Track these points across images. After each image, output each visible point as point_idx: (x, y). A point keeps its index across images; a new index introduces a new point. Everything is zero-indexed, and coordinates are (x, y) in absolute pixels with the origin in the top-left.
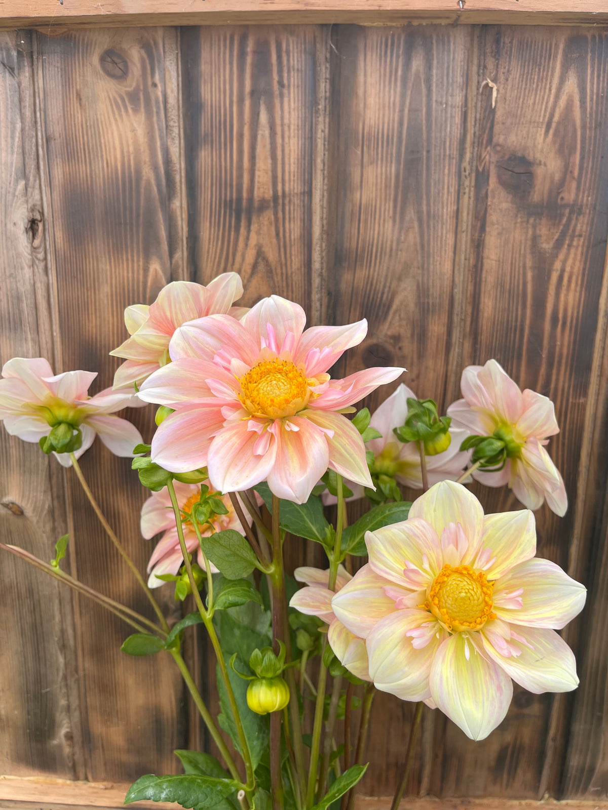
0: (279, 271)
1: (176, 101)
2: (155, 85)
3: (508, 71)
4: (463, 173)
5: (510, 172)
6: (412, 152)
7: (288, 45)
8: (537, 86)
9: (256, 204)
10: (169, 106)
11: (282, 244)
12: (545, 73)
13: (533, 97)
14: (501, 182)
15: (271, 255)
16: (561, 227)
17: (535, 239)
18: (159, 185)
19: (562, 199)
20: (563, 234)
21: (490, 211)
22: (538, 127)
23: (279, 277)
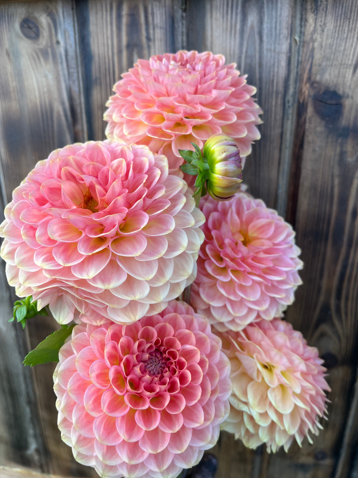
1: (74, 54)
2: (58, 42)
3: (324, 24)
4: (287, 105)
5: (324, 104)
7: (152, 9)
8: (348, 35)
10: (69, 58)
12: (354, 25)
13: (343, 44)
14: (317, 111)
17: (342, 154)
18: (66, 116)
21: (307, 133)
22: (347, 68)
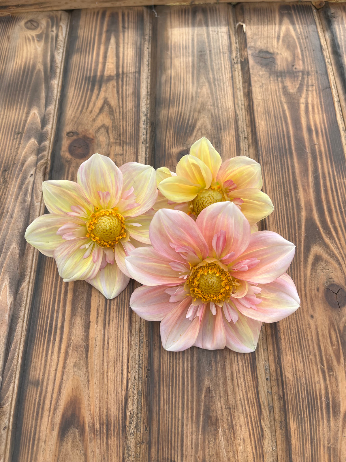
0: (118, 110)
1: (63, 39)
2: (52, 31)
3: (250, 19)
4: (233, 61)
5: (261, 58)
6: (201, 51)
7: (128, 13)
9: (105, 78)
10: (59, 40)
11: (120, 97)
15: (113, 102)
16: (299, 82)
17: (284, 88)
19: (296, 68)
20: (301, 85)
22: (272, 39)
23: (118, 114)
